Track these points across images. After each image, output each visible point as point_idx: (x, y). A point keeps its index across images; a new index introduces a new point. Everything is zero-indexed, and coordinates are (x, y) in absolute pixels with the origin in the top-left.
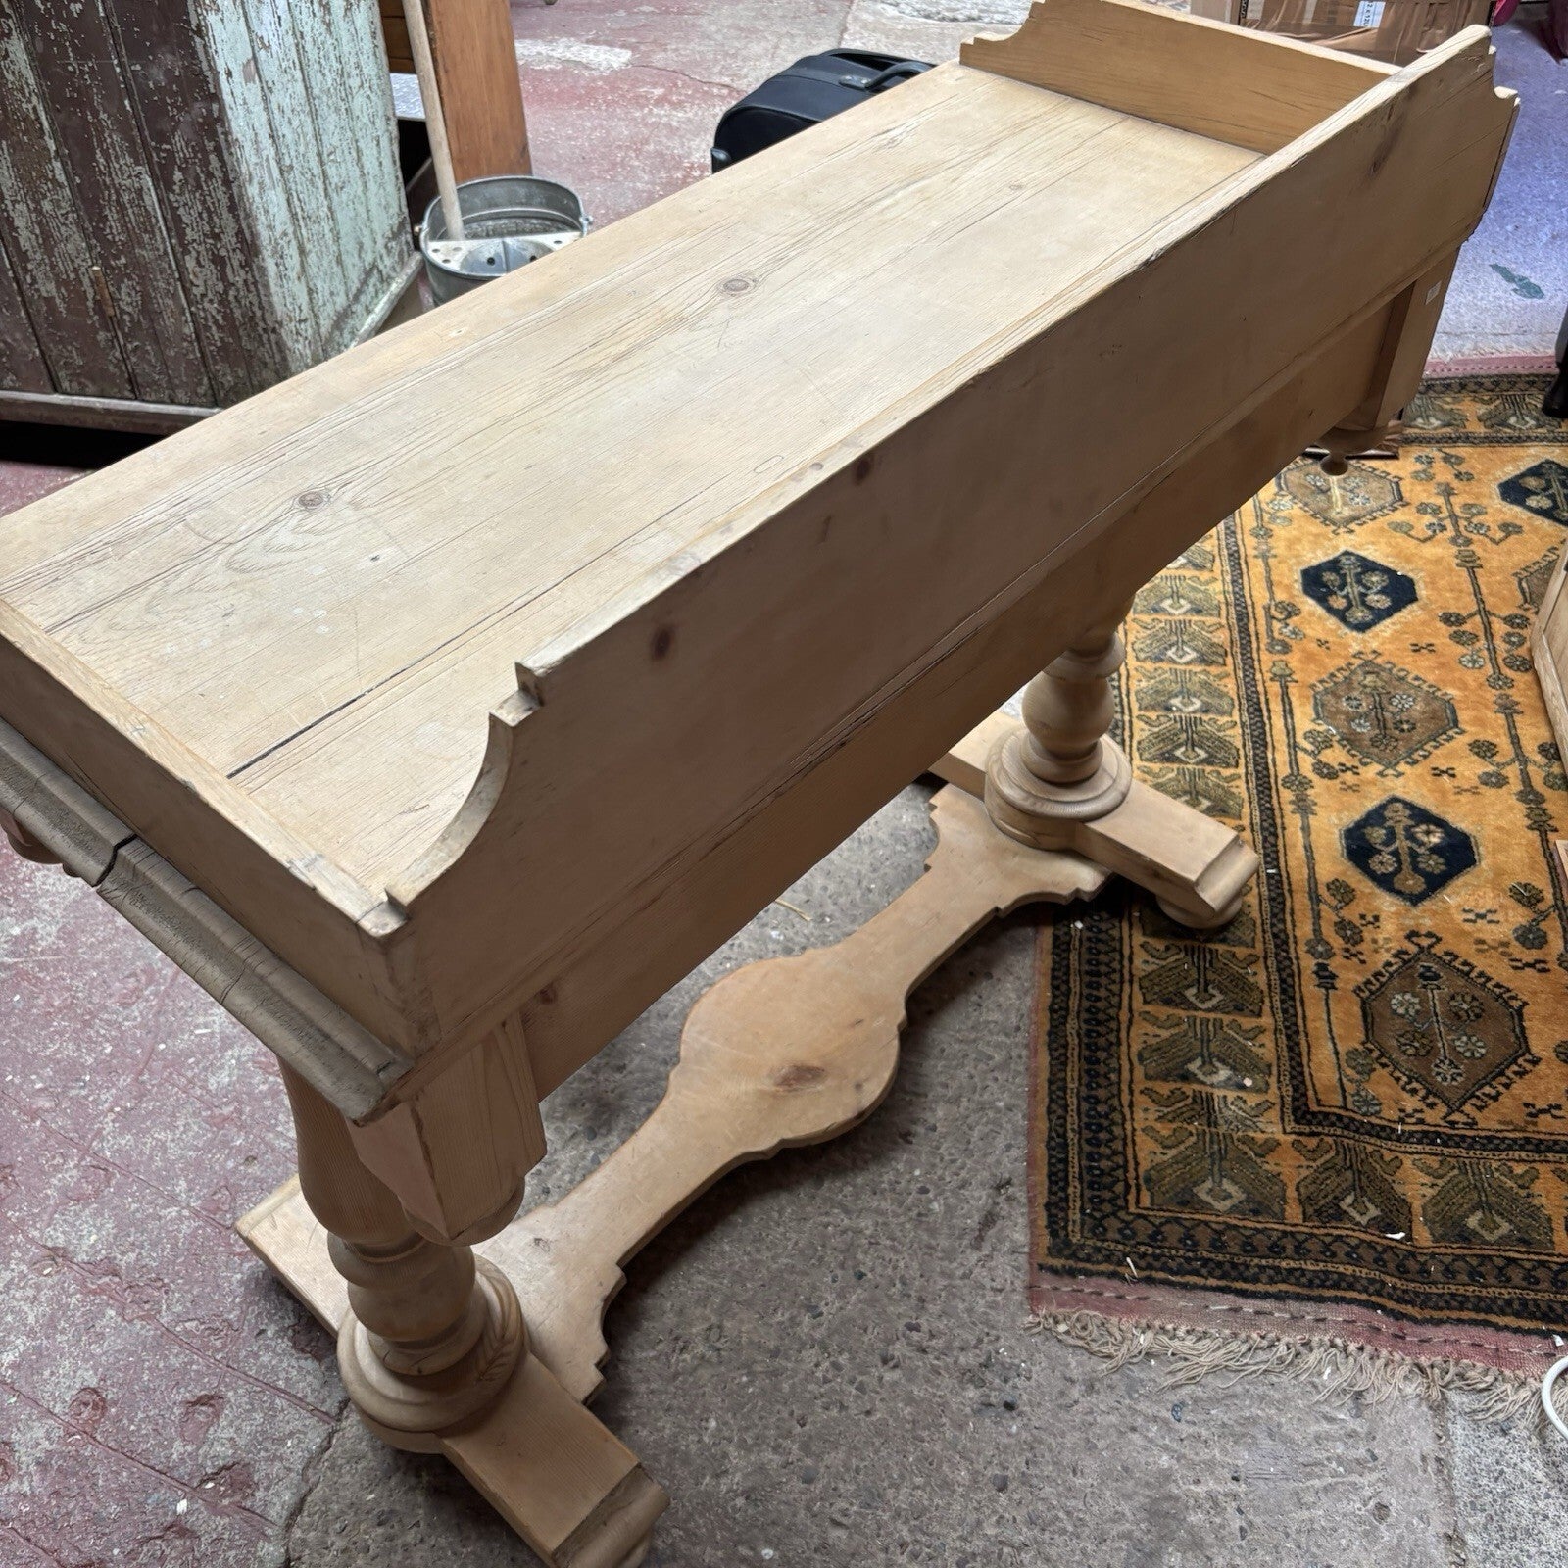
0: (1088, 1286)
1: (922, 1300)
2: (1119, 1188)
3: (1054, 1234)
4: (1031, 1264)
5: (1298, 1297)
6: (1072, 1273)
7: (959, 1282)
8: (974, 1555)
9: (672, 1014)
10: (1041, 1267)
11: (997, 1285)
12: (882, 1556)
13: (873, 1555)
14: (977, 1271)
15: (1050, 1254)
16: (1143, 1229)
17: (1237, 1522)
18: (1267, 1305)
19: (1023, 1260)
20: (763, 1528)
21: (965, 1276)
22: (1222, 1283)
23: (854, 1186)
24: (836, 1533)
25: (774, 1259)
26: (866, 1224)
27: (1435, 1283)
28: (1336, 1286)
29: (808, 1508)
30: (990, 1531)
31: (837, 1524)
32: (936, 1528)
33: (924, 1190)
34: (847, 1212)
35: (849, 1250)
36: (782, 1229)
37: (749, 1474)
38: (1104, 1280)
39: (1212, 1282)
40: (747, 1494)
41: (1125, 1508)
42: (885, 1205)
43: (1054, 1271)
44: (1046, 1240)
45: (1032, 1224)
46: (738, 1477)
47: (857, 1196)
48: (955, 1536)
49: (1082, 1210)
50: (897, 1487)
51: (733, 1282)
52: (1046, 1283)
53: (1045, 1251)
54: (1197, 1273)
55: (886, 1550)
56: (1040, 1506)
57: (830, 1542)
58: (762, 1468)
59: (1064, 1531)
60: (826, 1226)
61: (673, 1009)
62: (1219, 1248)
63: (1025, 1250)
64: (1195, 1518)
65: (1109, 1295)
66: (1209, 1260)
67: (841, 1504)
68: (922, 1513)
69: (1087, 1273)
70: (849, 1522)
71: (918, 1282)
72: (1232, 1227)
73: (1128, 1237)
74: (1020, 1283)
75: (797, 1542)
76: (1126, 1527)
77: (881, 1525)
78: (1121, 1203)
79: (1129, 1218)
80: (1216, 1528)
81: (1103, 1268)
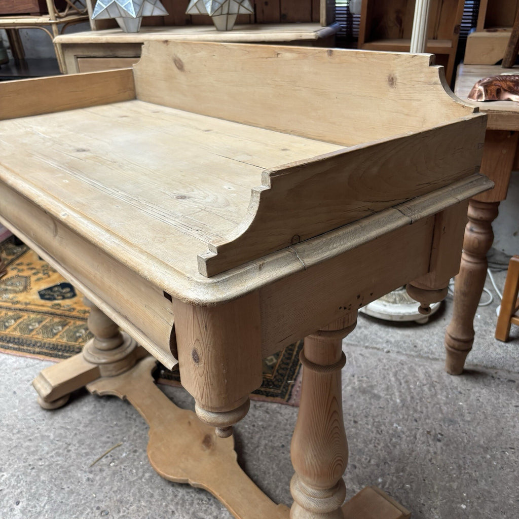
0: (294, 393)
3: (277, 396)
4: (286, 404)
6: (290, 395)
7: (289, 422)
8: (377, 431)
9: (152, 492)
10: (287, 401)
11: (291, 413)
13: (379, 454)
14: (285, 417)
15: (284, 398)
16: (279, 377)
17: (365, 378)
19: (283, 406)
20: (372, 481)
21: (287, 420)
23: (248, 443)
24: (373, 462)
25: (272, 468)
26: (263, 442)
29: (365, 468)
30: (370, 427)
31: (369, 461)
32: (370, 438)
33: (254, 426)
34: (258, 447)
35: (273, 448)
36: (262, 466)
37: (353, 483)
38: (293, 390)
40: (360, 484)
42: (258, 436)
43: (289, 399)
44: (278, 399)
45: (272, 402)
46: (355, 486)
47: (252, 443)
48: (371, 434)
49: (271, 388)
50: (357, 446)
51: (281, 482)
52: (292, 401)
53: (282, 400)
54: (295, 370)
55: (377, 451)
56: (362, 415)
57: (375, 463)
58: (352, 479)
59: (369, 411)
60: (262, 453)
61: (149, 492)
62: (288, 364)
63: (280, 405)
64: (364, 385)
65: (298, 389)
66: (291, 367)
67: (363, 460)
68: (365, 440)
69: (291, 392)
70: (368, 459)
71: (287, 432)
72: (282, 360)
73: (281, 381)
74: (291, 408)
75: (376, 472)
76: (367, 399)
77: (369, 451)
78: (269, 380)
79: (275, 380)
80: (367, 382)
81: (290, 388)
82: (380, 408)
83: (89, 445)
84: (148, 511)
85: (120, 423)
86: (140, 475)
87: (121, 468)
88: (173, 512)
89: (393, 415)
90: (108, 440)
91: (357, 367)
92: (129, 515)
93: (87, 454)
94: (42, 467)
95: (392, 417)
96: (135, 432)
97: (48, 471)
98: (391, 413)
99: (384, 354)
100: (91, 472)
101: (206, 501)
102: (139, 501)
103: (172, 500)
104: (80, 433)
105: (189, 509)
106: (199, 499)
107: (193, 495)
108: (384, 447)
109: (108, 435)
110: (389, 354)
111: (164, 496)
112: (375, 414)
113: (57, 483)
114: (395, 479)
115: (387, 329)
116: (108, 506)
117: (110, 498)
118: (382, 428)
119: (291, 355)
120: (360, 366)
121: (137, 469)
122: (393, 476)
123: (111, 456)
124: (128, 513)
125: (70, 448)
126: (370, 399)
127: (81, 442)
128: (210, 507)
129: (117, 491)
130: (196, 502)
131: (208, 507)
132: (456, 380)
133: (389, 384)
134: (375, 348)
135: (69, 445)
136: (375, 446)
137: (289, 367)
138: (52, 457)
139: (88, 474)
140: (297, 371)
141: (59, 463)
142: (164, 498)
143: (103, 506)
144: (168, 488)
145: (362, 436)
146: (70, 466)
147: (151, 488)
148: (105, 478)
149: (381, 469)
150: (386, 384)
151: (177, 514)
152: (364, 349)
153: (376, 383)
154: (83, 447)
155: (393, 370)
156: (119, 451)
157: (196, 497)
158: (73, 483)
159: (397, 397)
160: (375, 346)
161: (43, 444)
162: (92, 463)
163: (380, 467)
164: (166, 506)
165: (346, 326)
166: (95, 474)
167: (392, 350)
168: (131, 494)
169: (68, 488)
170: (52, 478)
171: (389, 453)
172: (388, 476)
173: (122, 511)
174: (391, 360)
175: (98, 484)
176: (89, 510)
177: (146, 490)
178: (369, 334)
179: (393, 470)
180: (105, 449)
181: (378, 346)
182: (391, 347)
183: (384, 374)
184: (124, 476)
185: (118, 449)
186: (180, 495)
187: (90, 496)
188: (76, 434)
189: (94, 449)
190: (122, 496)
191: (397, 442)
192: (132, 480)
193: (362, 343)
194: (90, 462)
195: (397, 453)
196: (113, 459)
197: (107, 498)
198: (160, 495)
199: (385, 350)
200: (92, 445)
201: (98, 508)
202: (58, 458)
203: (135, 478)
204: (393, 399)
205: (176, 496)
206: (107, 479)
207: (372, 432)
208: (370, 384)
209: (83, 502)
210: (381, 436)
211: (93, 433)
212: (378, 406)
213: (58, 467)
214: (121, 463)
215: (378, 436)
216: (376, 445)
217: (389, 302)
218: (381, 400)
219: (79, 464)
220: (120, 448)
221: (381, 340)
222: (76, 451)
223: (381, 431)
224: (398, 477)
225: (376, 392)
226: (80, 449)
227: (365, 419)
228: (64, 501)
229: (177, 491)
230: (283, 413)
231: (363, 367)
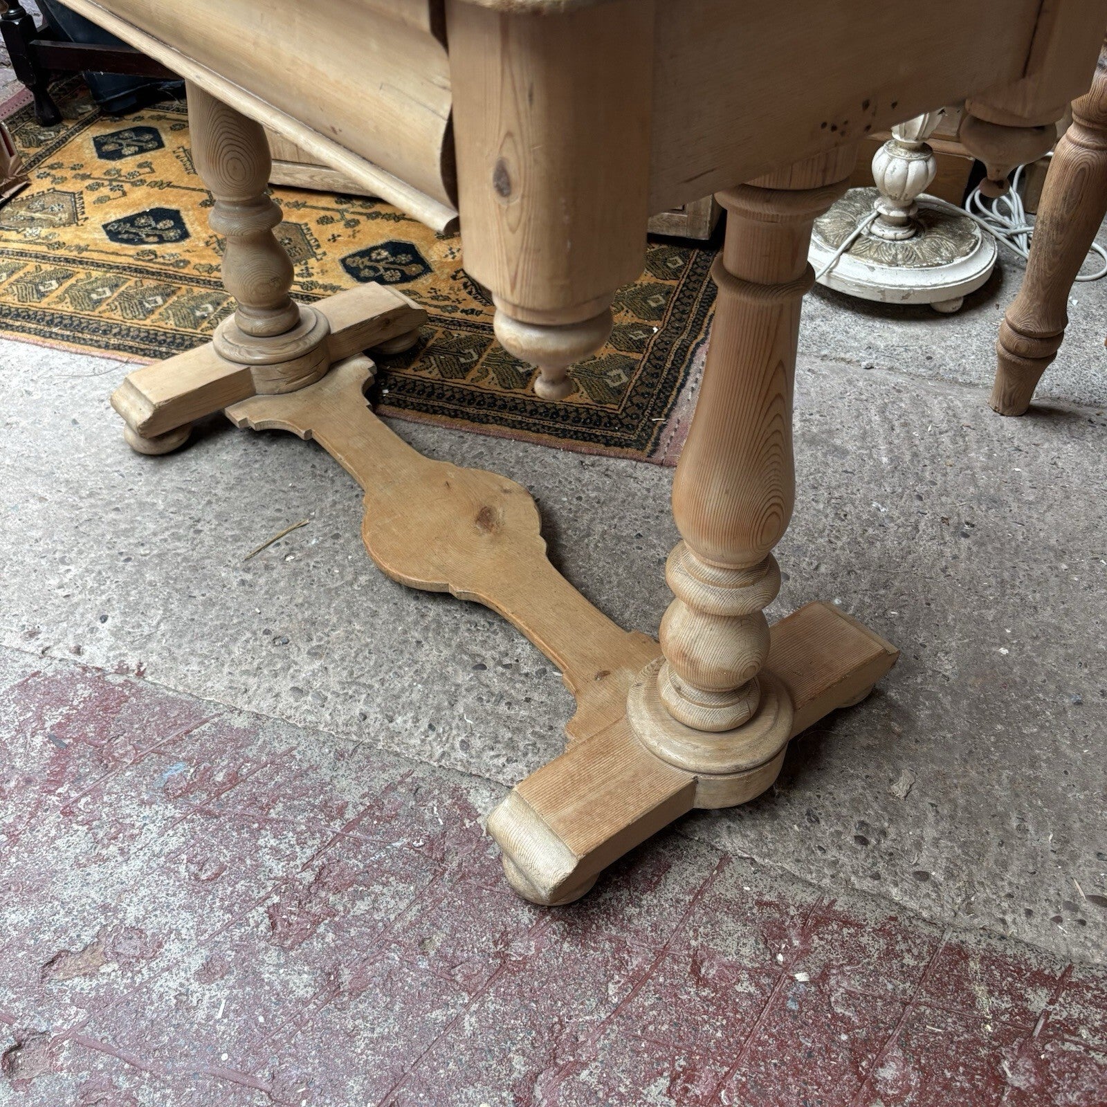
0: (665, 440)
1: (662, 512)
2: (602, 414)
3: (628, 446)
4: (647, 461)
5: (688, 367)
6: (656, 444)
7: (651, 494)
8: (836, 514)
10: (649, 456)
11: (656, 478)
12: (837, 552)
13: (837, 555)
14: (644, 485)
15: (642, 450)
16: (633, 410)
17: (817, 416)
18: (691, 379)
19: (640, 464)
21: (648, 490)
22: (675, 390)
23: (568, 529)
24: (823, 569)
25: (617, 574)
26: (599, 528)
27: (685, 327)
28: (686, 352)
29: (807, 579)
30: (821, 506)
31: (817, 568)
32: (821, 527)
33: (580, 498)
34: (588, 535)
35: (619, 539)
36: (595, 569)
37: (782, 605)
38: (663, 435)
39: (674, 393)
41: (809, 453)
42: (587, 517)
43: (653, 451)
44: (631, 451)
45: (617, 457)
47: (576, 529)
48: (824, 520)
49: (616, 431)
51: (633, 597)
52: (660, 456)
53: (640, 452)
54: (667, 398)
55: (834, 549)
57: (829, 572)
59: (822, 478)
60: (596, 546)
61: (369, 607)
62: (653, 386)
63: (634, 463)
64: (814, 430)
65: (673, 434)
66: (660, 391)
67: (804, 565)
68: (810, 531)
69: (658, 439)
70: (816, 563)
71: (648, 511)
72: (640, 378)
73: (638, 417)
74: (657, 469)
75: (829, 587)
76: (819, 454)
77: (818, 549)
78: (613, 416)
79: (624, 415)
80: (820, 424)
81: (656, 431)
82: (846, 472)
83: (240, 523)
84: (369, 640)
85: (300, 486)
86: (349, 577)
87: (308, 565)
88: (419, 642)
89: (872, 486)
90: (278, 514)
91: (802, 394)
92: (330, 646)
93: (236, 539)
94: (147, 558)
95: (871, 490)
96: (334, 503)
97: (160, 564)
98: (869, 483)
99: (861, 370)
100: (247, 570)
101: (483, 626)
102: (350, 622)
103: (416, 623)
104: (218, 500)
105: (450, 639)
106: (469, 622)
107: (458, 616)
108: (849, 543)
109: (277, 507)
110: (871, 371)
111: (398, 615)
112: (834, 484)
113: (178, 586)
114: (867, 600)
115: (870, 323)
116: (286, 629)
117: (289, 616)
118: (848, 509)
119: (662, 368)
120: (808, 394)
121: (342, 568)
122: (865, 595)
123: (287, 543)
124: (328, 642)
125: (199, 527)
126: (825, 455)
127: (222, 517)
128: (493, 636)
129: (302, 605)
130: (463, 627)
131: (488, 637)
132: (1011, 425)
133: (868, 427)
134: (843, 359)
135: (198, 521)
136: (831, 542)
137: (656, 392)
138: (165, 540)
139: (241, 573)
140: (671, 400)
141: (179, 551)
142: (400, 619)
143: (276, 628)
144: (405, 601)
145: (803, 523)
146: (203, 558)
147: (373, 601)
148: (277, 582)
149: (841, 583)
150: (861, 428)
151: (426, 647)
152: (818, 361)
153: (839, 426)
154: (226, 525)
155: (879, 402)
156: (303, 535)
157: (464, 619)
158: (211, 588)
159: (883, 452)
160: (842, 355)
161: (144, 517)
162: (248, 554)
163: (839, 580)
164: (405, 632)
165: (828, 182)
166: (255, 574)
167: (878, 364)
168: (332, 610)
169: (203, 595)
170: (168, 577)
171: (859, 555)
172: (854, 595)
173: (314, 638)
174: (875, 382)
175: (263, 592)
176: (248, 635)
177: (361, 605)
178: (831, 330)
179: (864, 583)
180: (274, 530)
181: (848, 356)
182: (876, 358)
183: (857, 410)
184: (316, 579)
185: (299, 531)
186: (432, 614)
187: (248, 610)
188: (209, 502)
189: (249, 529)
190: (314, 613)
191: (878, 536)
192: (333, 586)
193: (815, 348)
194: (245, 552)
195: (876, 555)
196: (292, 549)
197: (284, 616)
198: (391, 614)
199: (864, 364)
200: (246, 524)
201: (267, 632)
202: (177, 544)
203: (339, 583)
204: (875, 456)
205: (423, 616)
206: (282, 584)
207: (826, 516)
208: (826, 427)
209: (235, 621)
210: (844, 524)
211: (246, 501)
212: (840, 470)
213: (179, 559)
214: (309, 556)
215: (838, 523)
216: (833, 540)
217: (881, 262)
218: (849, 457)
219: (221, 556)
220: (305, 529)
221: (856, 344)
222: (213, 533)
223: (845, 515)
224: (873, 598)
225: (838, 442)
226: (221, 529)
227: (811, 493)
228: (196, 617)
229: (426, 607)
230: (641, 478)
231: (813, 395)
